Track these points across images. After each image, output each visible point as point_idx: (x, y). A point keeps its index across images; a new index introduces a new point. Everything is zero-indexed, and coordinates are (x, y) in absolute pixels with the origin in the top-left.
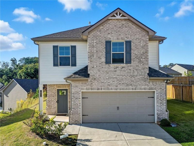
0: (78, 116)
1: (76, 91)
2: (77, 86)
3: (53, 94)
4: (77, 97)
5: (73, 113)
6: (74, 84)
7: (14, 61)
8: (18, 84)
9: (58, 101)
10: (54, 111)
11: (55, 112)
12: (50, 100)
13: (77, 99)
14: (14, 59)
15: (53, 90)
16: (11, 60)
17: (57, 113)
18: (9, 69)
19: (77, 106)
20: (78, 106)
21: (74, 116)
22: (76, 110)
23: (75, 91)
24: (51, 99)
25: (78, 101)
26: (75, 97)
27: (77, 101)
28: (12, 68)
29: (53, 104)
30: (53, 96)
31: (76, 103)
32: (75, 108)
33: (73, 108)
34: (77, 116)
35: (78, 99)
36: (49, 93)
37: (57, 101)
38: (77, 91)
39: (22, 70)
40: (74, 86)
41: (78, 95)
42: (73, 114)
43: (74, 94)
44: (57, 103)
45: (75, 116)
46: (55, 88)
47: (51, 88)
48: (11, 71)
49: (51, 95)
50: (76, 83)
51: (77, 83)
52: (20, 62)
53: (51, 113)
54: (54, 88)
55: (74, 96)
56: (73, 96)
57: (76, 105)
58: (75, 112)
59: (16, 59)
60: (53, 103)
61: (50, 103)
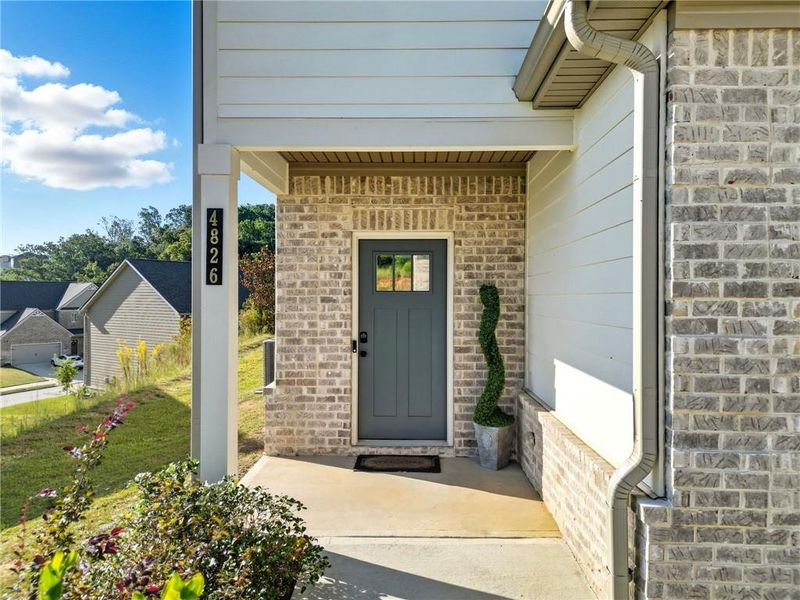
0: (765, 564)
1: (744, 165)
2: (763, 96)
3: (324, 276)
4: (754, 270)
5: (694, 509)
6: (711, 66)
7: (150, 217)
8: (146, 281)
9: (363, 340)
10: (333, 425)
11: (341, 434)
12: (303, 333)
13: (753, 290)
14: (150, 211)
15: (328, 246)
16: (143, 215)
17: (355, 441)
18: (134, 242)
19: (762, 405)
20: (772, 414)
21: (704, 554)
22: (745, 468)
23: (725, 169)
24: (312, 325)
25: (768, 323)
26: (730, 270)
27: (759, 331)
28: (142, 240)
29: (322, 366)
30: (323, 300)
31: (741, 365)
32: (713, 442)
33: (691, 441)
34: (752, 555)
35: (770, 301)
36: (291, 268)
37: (355, 336)
38: (749, 177)
39: (176, 244)
40: (709, 97)
41: (775, 234)
42: (686, 535)
43: (698, 214)
44: (355, 356)
45: (724, 555)
46: (340, 233)
47: (306, 229)
48: (139, 250)
49: (304, 284)
50: (741, 46)
51: (760, 47)
52: (171, 221)
53: (308, 438)
54: (338, 226)
55: (700, 251)
56: (686, 251)
57: (732, 385)
58: (725, 499)
59: (157, 212)
60: (320, 358)
61: (300, 358)
